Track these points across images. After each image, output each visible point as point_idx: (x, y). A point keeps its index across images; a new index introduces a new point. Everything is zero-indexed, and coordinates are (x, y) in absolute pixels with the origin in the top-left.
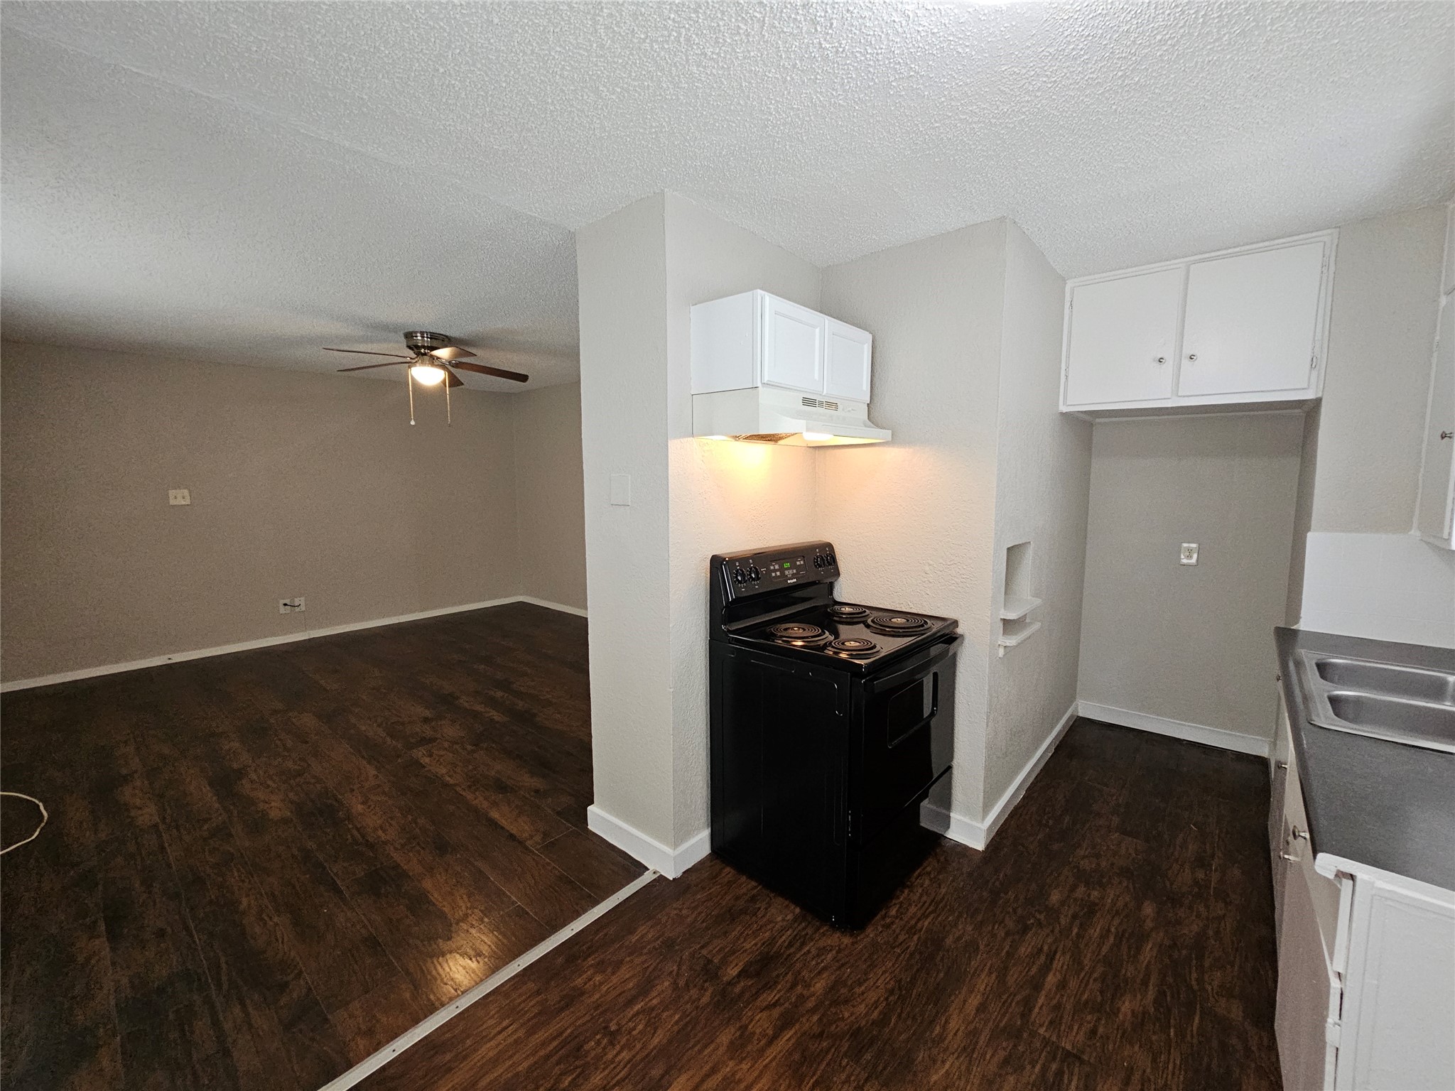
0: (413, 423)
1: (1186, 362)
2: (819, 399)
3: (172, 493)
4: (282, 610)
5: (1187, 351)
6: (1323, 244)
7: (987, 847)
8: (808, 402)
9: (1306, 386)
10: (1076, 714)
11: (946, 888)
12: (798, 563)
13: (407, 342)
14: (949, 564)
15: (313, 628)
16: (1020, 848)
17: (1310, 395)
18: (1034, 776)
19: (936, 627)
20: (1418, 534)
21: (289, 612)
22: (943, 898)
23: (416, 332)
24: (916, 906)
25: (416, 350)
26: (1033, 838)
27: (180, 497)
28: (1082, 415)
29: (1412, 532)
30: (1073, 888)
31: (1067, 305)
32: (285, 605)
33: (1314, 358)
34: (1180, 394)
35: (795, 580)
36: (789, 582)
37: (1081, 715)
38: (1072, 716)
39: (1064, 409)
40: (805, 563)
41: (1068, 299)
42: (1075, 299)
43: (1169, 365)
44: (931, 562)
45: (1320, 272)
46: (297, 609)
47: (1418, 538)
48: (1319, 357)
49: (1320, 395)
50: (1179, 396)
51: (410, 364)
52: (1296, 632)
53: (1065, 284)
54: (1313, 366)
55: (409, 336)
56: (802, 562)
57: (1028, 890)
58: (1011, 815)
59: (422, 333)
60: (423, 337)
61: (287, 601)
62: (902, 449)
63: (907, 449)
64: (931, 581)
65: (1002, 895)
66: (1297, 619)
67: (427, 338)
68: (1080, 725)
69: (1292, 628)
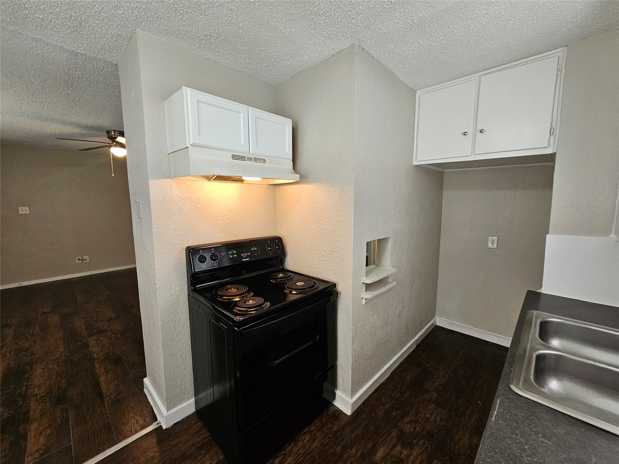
0: (113, 175)
1: (478, 134)
2: (247, 156)
3: (20, 208)
4: (77, 262)
5: (479, 128)
6: (557, 57)
7: (353, 414)
8: (234, 157)
9: (547, 146)
10: (435, 324)
11: (317, 443)
12: (253, 249)
13: (108, 136)
14: (333, 251)
15: (93, 270)
16: (373, 414)
17: (549, 151)
18: (398, 364)
19: (322, 287)
20: (615, 237)
21: (81, 262)
22: (312, 451)
23: (111, 131)
24: (293, 456)
25: (112, 140)
26: (383, 407)
27: (24, 210)
28: (427, 166)
29: (611, 236)
30: (394, 446)
31: (417, 105)
32: (79, 259)
33: (552, 128)
34: (475, 153)
35: (249, 259)
36: (243, 260)
37: (437, 324)
38: (432, 325)
39: (416, 163)
40: (258, 249)
41: (417, 101)
42: (421, 102)
43: (470, 137)
44: (325, 250)
45: (556, 75)
46: (85, 261)
47: (615, 240)
48: (555, 128)
49: (556, 151)
50: (475, 154)
51: (110, 147)
52: (540, 294)
53: (416, 93)
54: (551, 133)
55: (108, 132)
56: (256, 249)
57: (366, 447)
58: (376, 390)
59: (114, 131)
60: (115, 133)
61: (80, 258)
62: (311, 186)
63: (313, 186)
64: (325, 260)
65: (349, 450)
66: (541, 286)
67: (117, 133)
68: (437, 330)
69: (537, 291)
